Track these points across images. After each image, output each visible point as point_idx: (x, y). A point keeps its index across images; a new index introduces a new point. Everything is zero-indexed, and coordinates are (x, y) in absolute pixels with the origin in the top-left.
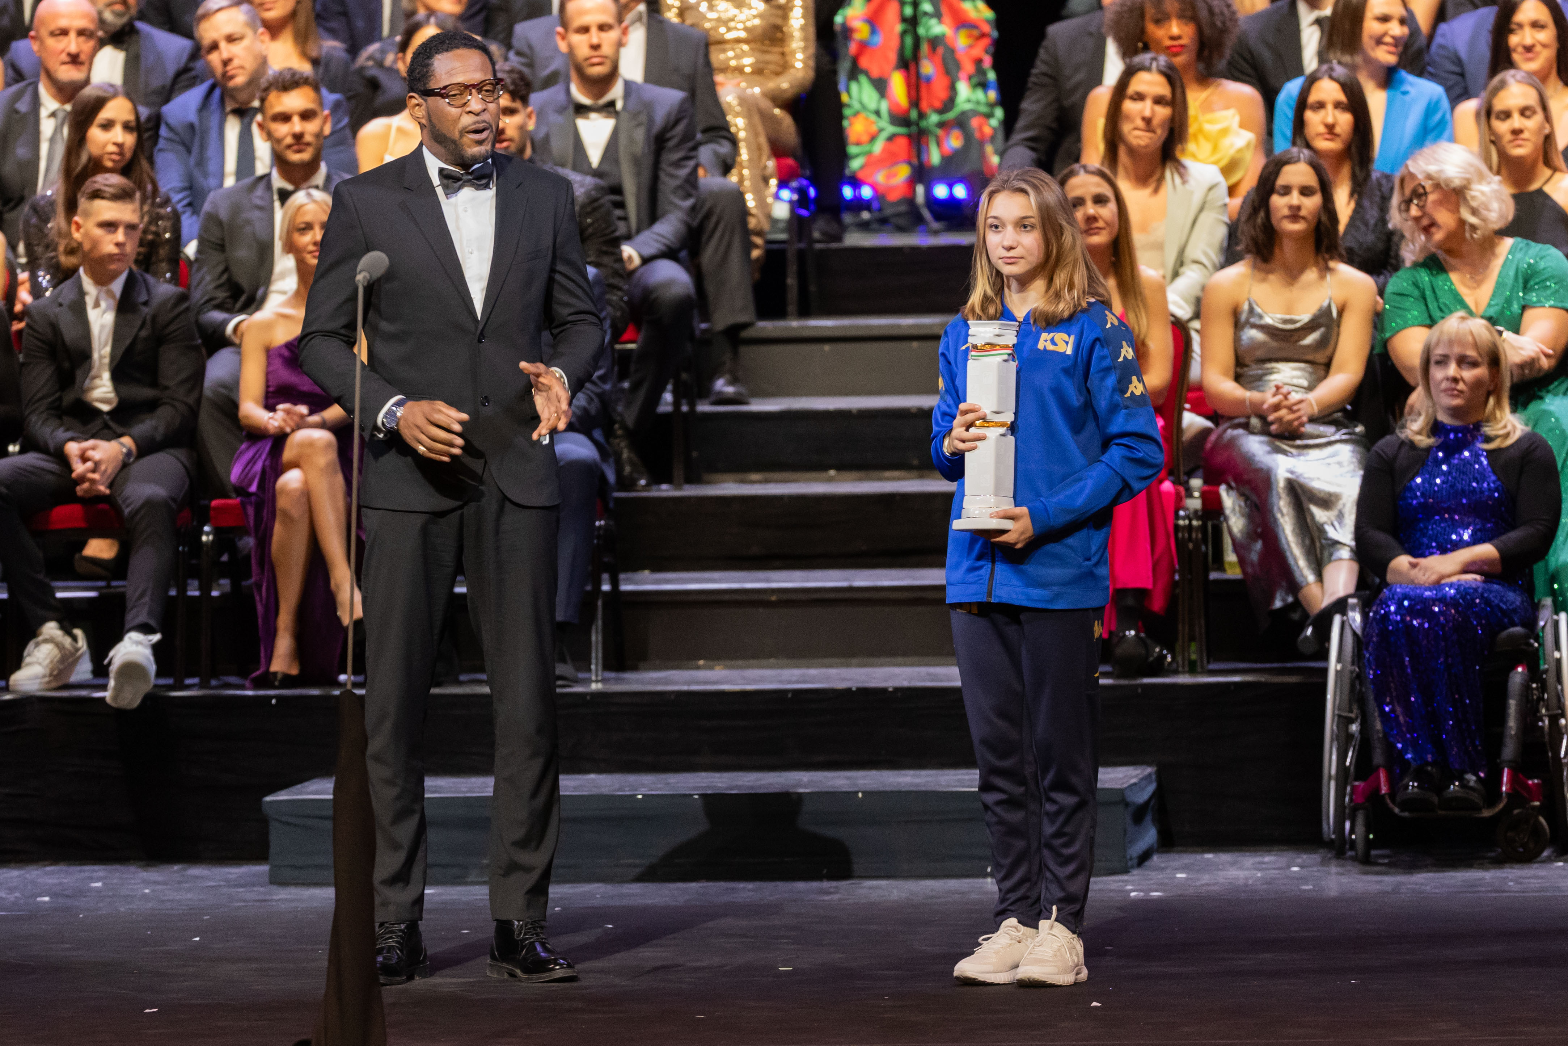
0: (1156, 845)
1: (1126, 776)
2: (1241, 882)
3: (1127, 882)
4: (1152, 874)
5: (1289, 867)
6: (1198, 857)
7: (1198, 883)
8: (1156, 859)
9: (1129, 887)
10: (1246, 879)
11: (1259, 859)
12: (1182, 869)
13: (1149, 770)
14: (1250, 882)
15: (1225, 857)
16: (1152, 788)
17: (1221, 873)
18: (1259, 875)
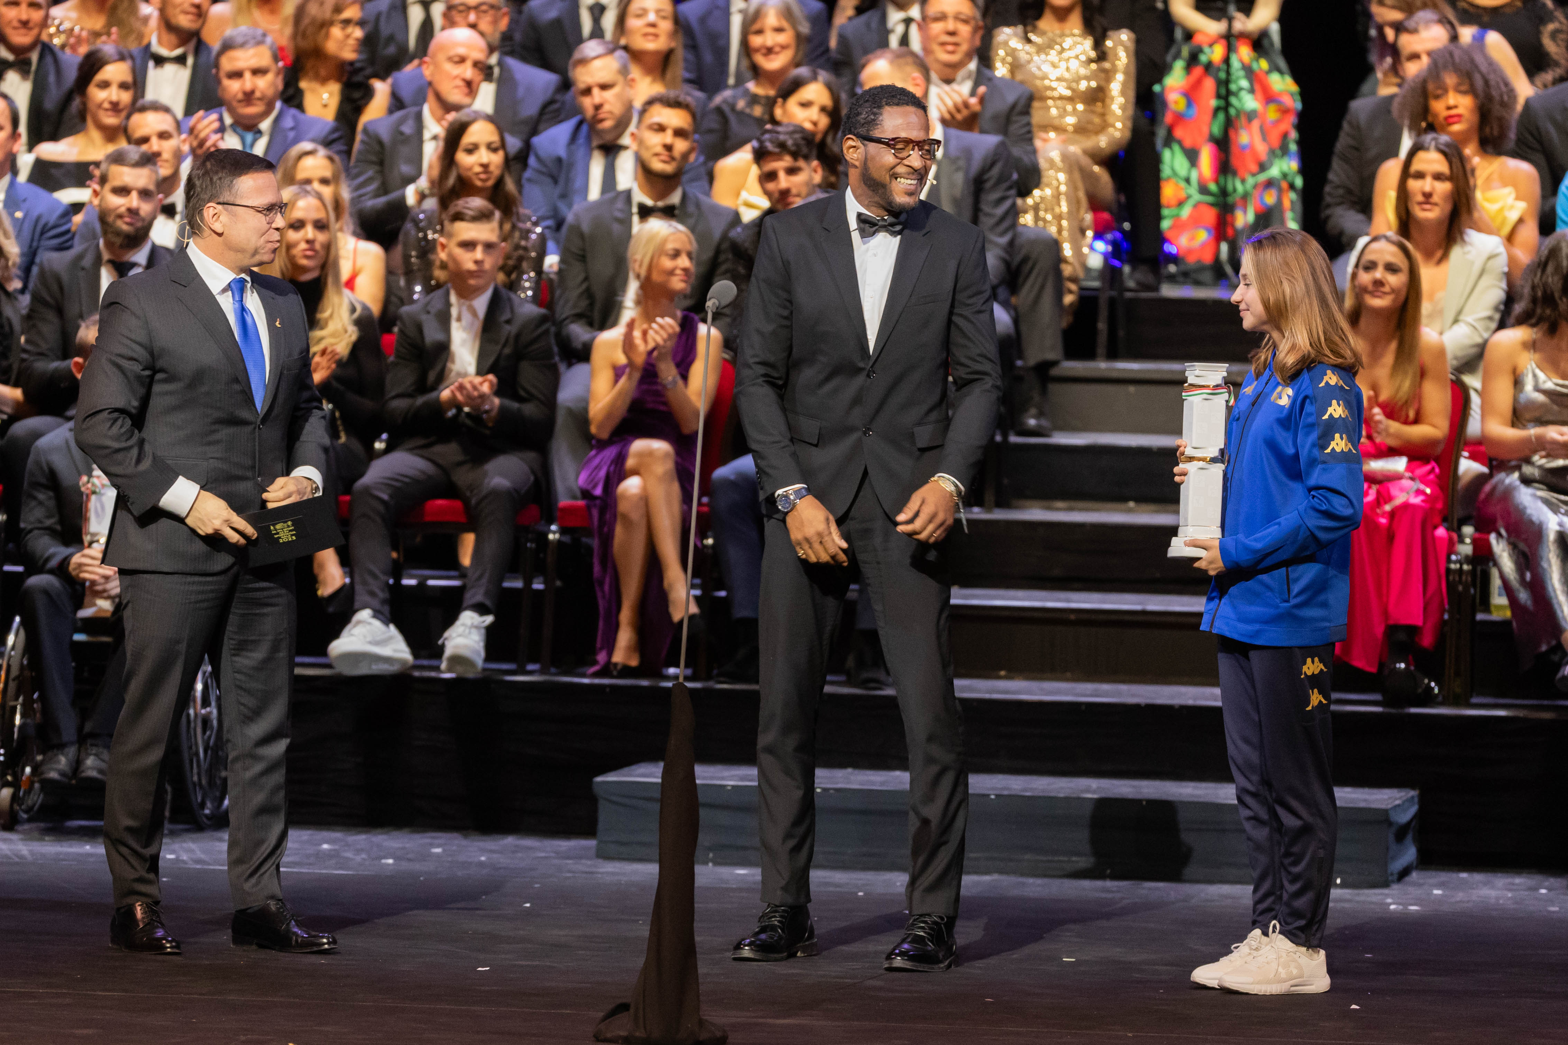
0: (1415, 864)
1: (1390, 798)
2: (1493, 901)
3: (1387, 896)
4: (1411, 889)
5: (1536, 889)
6: (1454, 875)
7: (1453, 900)
8: (1414, 875)
9: (1389, 900)
10: (1497, 898)
11: (1510, 880)
12: (1439, 886)
13: (1413, 793)
14: (1501, 902)
15: (1478, 877)
16: (1414, 809)
17: (1474, 891)
18: (1510, 895)
